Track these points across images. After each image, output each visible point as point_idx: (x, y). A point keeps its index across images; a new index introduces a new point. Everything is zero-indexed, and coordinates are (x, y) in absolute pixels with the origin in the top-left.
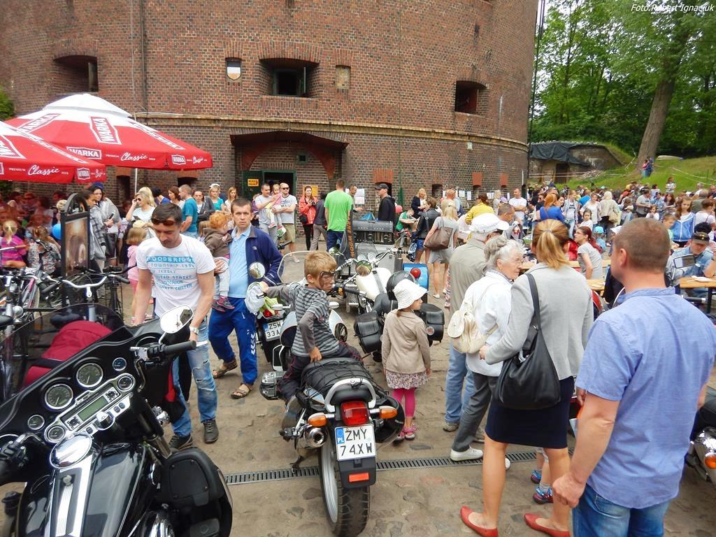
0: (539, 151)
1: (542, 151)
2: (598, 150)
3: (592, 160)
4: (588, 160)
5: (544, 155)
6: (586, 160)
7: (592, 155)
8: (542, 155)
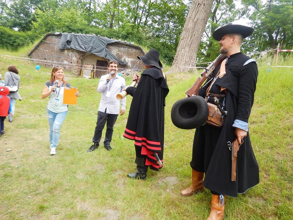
0: (78, 43)
1: (80, 43)
2: (134, 50)
3: (128, 60)
4: (125, 59)
5: (83, 47)
6: (123, 59)
7: (129, 55)
8: (81, 47)
